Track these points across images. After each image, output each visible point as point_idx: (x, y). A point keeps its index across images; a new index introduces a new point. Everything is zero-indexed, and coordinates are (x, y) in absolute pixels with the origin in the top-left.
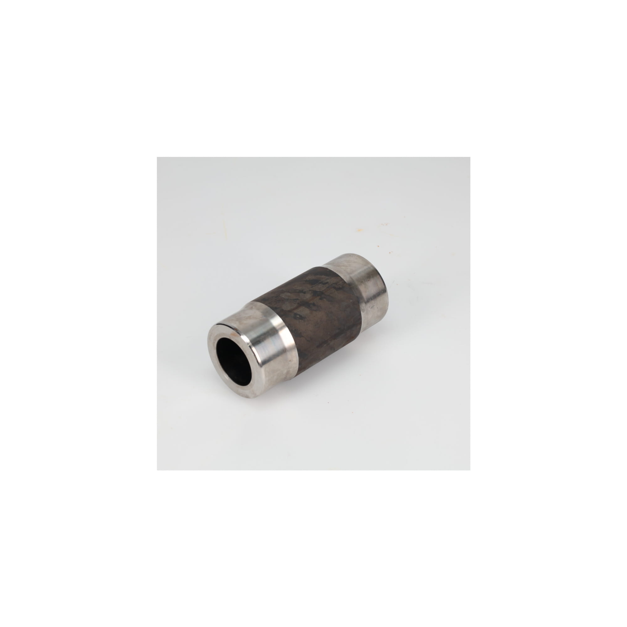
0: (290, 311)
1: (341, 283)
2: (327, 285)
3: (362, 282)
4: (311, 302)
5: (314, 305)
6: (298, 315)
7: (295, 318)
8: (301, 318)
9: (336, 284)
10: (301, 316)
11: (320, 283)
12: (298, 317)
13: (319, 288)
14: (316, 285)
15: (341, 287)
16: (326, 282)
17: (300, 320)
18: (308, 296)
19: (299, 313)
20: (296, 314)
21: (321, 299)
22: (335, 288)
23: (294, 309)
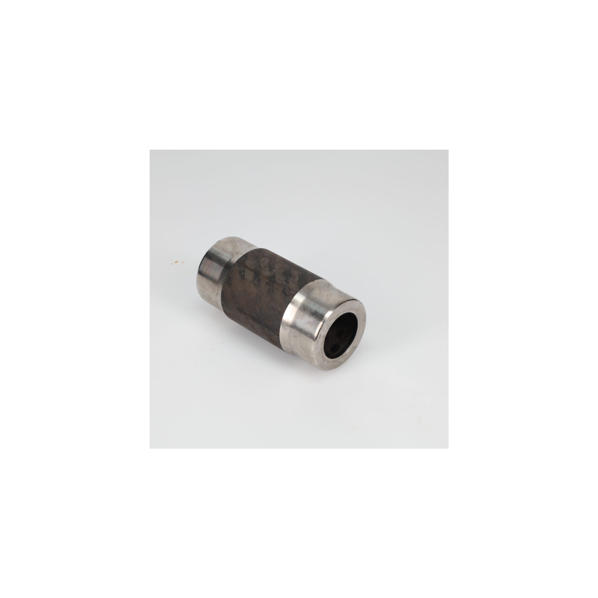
0: (245, 266)
1: (292, 292)
2: (285, 283)
3: (305, 310)
4: (261, 277)
5: (259, 280)
6: (244, 273)
7: (240, 272)
8: (243, 277)
9: (289, 289)
10: (244, 275)
11: (287, 279)
12: (242, 274)
13: (280, 279)
14: (283, 276)
15: (287, 294)
16: (289, 282)
17: (240, 277)
18: (266, 273)
19: (246, 273)
20: (244, 271)
21: (267, 283)
22: (284, 289)
23: (248, 268)
